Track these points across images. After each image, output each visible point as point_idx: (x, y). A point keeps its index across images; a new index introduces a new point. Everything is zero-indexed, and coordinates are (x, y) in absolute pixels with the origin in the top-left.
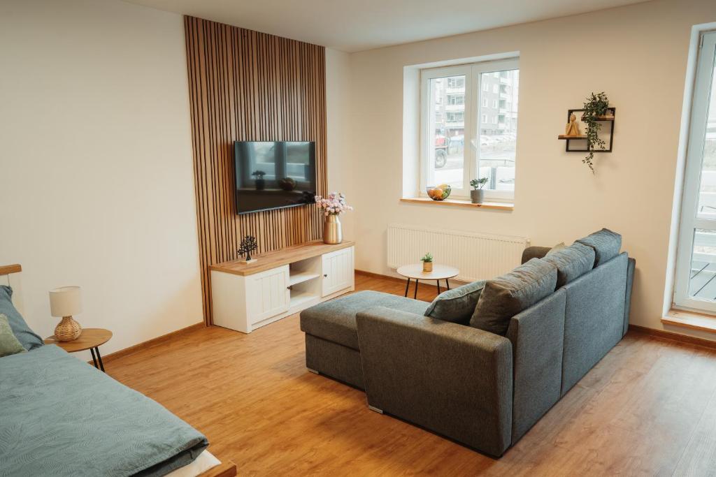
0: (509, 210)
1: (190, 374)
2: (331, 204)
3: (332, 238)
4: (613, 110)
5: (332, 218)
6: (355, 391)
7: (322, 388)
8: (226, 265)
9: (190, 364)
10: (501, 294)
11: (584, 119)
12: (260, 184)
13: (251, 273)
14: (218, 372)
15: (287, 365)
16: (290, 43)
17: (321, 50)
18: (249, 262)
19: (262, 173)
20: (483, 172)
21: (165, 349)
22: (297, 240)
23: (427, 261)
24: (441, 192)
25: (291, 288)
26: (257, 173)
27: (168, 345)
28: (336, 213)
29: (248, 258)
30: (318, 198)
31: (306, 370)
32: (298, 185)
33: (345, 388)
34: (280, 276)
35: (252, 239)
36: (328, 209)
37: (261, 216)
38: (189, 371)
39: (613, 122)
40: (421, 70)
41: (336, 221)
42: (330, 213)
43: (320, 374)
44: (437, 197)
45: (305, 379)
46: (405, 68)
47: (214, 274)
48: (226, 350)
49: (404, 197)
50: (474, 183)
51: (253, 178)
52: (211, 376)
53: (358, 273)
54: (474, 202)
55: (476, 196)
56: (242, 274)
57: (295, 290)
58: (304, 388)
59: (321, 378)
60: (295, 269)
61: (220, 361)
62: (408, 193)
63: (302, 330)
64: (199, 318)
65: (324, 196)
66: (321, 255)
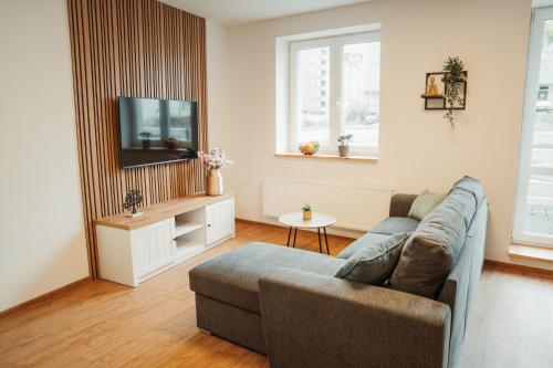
0: (374, 162)
1: (69, 341)
2: (213, 159)
3: (214, 190)
4: (465, 73)
5: (214, 172)
6: (253, 354)
7: (216, 353)
8: (111, 219)
9: (70, 328)
10: (434, 251)
11: (443, 80)
12: (147, 144)
13: (136, 227)
14: (102, 337)
15: (176, 324)
16: (174, 11)
17: (203, 21)
18: (134, 216)
19: (148, 135)
20: (345, 133)
21: (46, 309)
22: (181, 193)
23: (307, 210)
24: (312, 147)
25: (177, 239)
26: (144, 134)
27: (49, 304)
28: (217, 167)
29: (134, 212)
30: (200, 154)
31: (196, 330)
32: (181, 144)
33: (241, 351)
34: (166, 228)
35: (137, 192)
36: (211, 163)
37: (147, 171)
38: (69, 337)
39: (466, 83)
40: (290, 43)
41: (218, 175)
42: (212, 167)
43: (213, 334)
44: (307, 152)
45: (196, 342)
46: (278, 39)
47: (99, 229)
48: (111, 308)
49: (278, 152)
50: (342, 139)
51: (140, 138)
52: (93, 342)
53: (238, 221)
54: (341, 155)
55: (343, 150)
56: (127, 228)
58: (197, 354)
59: (214, 338)
60: (180, 220)
61: (104, 322)
62: (281, 149)
63: (192, 289)
64: (84, 272)
65: (206, 151)
66: (204, 207)
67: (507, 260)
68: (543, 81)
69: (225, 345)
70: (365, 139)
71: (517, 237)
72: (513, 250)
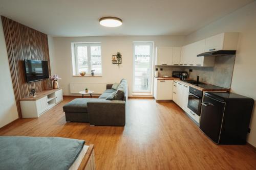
0: (101, 76)
2: (55, 78)
3: (56, 87)
4: (121, 56)
5: (55, 82)
8: (25, 98)
11: (116, 57)
13: (38, 99)
17: (47, 35)
18: (34, 96)
20: (93, 69)
23: (87, 89)
24: (84, 73)
28: (57, 80)
31: (66, 122)
33: (80, 123)
34: (45, 99)
37: (34, 83)
39: (121, 58)
40: (75, 44)
41: (57, 83)
42: (55, 80)
43: (71, 122)
44: (83, 75)
46: (72, 43)
47: (21, 102)
50: (92, 71)
53: (64, 96)
55: (93, 74)
56: (35, 100)
57: (49, 103)
58: (69, 127)
60: (49, 97)
62: (74, 75)
66: (54, 93)
67: (132, 96)
68: (136, 54)
69: (75, 123)
70: (98, 70)
71: (133, 91)
72: (133, 94)
